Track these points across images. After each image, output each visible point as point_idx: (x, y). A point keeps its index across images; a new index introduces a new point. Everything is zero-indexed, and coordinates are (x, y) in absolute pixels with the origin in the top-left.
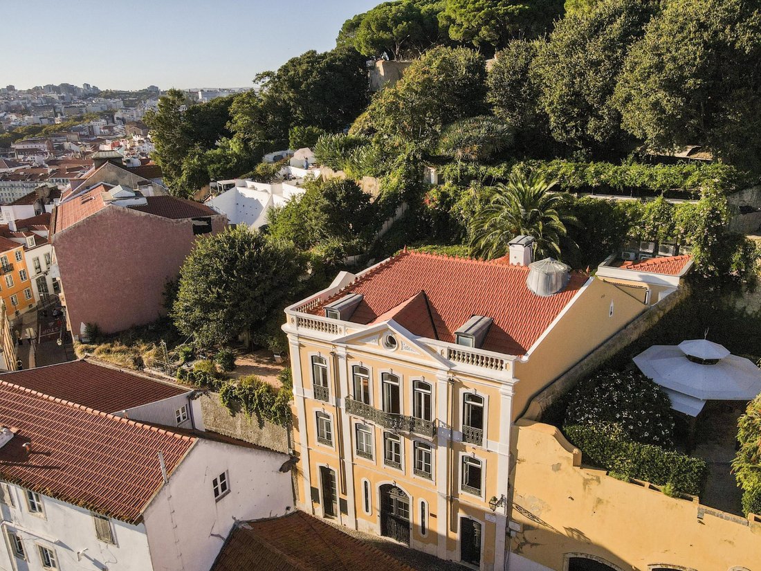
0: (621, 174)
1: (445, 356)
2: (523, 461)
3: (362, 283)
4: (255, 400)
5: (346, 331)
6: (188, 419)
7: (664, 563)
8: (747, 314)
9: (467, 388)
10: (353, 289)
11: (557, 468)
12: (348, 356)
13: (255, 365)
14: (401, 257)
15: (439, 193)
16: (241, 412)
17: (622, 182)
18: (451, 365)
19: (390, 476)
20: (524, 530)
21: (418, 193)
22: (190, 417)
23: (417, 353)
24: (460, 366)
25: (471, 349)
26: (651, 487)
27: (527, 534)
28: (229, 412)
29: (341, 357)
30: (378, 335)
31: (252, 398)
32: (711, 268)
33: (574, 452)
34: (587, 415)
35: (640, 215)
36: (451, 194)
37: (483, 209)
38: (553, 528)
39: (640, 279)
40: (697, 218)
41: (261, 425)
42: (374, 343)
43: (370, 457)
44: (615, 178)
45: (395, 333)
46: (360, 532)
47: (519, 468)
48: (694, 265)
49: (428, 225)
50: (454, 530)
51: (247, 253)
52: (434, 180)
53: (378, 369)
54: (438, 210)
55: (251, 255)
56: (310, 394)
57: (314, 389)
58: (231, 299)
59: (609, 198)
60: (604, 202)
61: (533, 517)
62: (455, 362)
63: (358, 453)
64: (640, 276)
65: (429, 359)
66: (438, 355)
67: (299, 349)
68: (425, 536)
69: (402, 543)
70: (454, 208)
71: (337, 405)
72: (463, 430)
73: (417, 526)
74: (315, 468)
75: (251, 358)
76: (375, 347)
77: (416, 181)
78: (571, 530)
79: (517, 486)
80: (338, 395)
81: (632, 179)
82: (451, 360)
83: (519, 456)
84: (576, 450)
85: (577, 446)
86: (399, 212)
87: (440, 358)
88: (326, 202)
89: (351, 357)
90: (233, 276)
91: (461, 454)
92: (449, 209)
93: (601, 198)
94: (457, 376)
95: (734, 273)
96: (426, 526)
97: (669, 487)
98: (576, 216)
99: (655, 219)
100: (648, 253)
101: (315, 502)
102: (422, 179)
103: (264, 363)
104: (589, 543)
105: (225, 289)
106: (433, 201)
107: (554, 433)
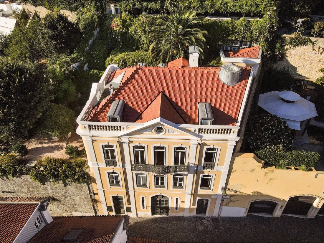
0: (224, 5)
1: (197, 132)
2: (235, 171)
3: (119, 92)
4: (61, 175)
5: (127, 128)
6: (42, 221)
7: (295, 195)
8: (277, 70)
9: (208, 145)
10: (115, 97)
11: (253, 171)
12: (130, 141)
13: (40, 146)
14: (138, 71)
15: (121, 21)
16: (50, 182)
17: (226, 10)
18: (201, 137)
19: (158, 192)
20: (231, 197)
21: (104, 20)
22: (43, 220)
23: (178, 133)
24: (206, 136)
25: (209, 126)
26: (296, 169)
27: (232, 198)
28: (40, 183)
29: (125, 143)
30: (152, 128)
31: (58, 174)
32: (269, 52)
33: (262, 163)
34: (266, 144)
35: (235, 28)
36: (128, 20)
37: (150, 29)
38: (245, 193)
39: (243, 62)
40: (264, 28)
41: (65, 185)
42: (149, 133)
43: (146, 186)
44: (221, 8)
45: (163, 125)
46: (139, 217)
47: (232, 174)
48: (263, 52)
49: (115, 40)
50: (194, 204)
51: (17, 81)
52: (113, 12)
53: (152, 145)
54: (122, 31)
55: (20, 81)
56: (103, 164)
57: (106, 162)
58: (15, 114)
59: (217, 19)
60: (215, 21)
61: (236, 191)
62: (203, 134)
63: (138, 186)
64: (243, 60)
65: (187, 135)
66: (192, 132)
67: (93, 143)
68: (178, 210)
69: (163, 216)
70: (132, 29)
71: (123, 167)
72: (204, 165)
73: (173, 208)
74: (109, 198)
75: (34, 141)
76: (149, 134)
77: (102, 13)
78: (255, 192)
79: (230, 182)
80: (123, 162)
81: (230, 8)
82: (200, 134)
83: (233, 170)
84: (263, 162)
85: (263, 159)
86: (95, 33)
87: (194, 134)
88: (51, 32)
89: (132, 142)
90: (12, 99)
91: (201, 175)
92: (128, 30)
93: (213, 19)
94: (203, 141)
95: (277, 53)
96: (178, 206)
97: (303, 166)
98: (206, 31)
99: (244, 30)
100: (237, 46)
101: (110, 211)
102: (106, 11)
103: (45, 143)
104: (262, 195)
105: (9, 108)
106: (118, 26)
107: (253, 156)
